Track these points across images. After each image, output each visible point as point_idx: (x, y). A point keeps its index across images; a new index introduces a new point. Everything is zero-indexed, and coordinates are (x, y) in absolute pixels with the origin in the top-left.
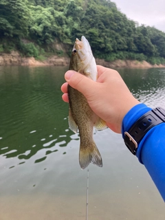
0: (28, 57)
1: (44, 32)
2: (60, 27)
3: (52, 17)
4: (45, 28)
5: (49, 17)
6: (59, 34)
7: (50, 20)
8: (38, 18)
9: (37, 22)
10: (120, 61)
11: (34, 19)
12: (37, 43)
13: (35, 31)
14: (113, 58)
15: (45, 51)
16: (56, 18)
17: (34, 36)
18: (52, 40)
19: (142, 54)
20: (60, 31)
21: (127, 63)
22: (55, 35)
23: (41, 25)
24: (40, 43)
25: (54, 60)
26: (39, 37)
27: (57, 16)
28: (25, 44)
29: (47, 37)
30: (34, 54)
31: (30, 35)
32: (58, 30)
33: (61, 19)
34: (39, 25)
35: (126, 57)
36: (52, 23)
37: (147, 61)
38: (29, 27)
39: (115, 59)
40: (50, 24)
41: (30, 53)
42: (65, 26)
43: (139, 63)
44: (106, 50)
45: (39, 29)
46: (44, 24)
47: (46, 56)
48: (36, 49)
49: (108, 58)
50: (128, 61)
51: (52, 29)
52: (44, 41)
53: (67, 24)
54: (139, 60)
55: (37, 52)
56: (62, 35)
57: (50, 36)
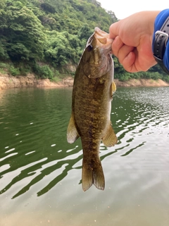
0: (43, 79)
1: (58, 55)
2: (74, 49)
3: (66, 40)
4: (60, 51)
5: (64, 41)
6: (73, 56)
7: (65, 43)
8: (53, 41)
9: (52, 46)
10: (135, 80)
11: (49, 43)
12: (52, 65)
13: (50, 54)
14: (127, 78)
15: (60, 73)
16: (70, 41)
17: (49, 59)
18: (66, 62)
19: (157, 73)
20: (74, 53)
21: (141, 82)
22: (69, 57)
23: (56, 48)
24: (55, 65)
25: (68, 81)
26: (54, 59)
27: (71, 39)
28: (41, 67)
29: (61, 59)
30: (49, 75)
31: (45, 57)
32: (72, 52)
33: (75, 41)
34: (54, 48)
35: (141, 76)
36: (66, 46)
37: (162, 79)
38: (45, 50)
39: (129, 78)
40: (64, 47)
41: (45, 75)
42: (79, 48)
43: (154, 82)
44: (120, 70)
45: (53, 51)
46: (58, 47)
47: (60, 78)
48: (51, 71)
49: (122, 78)
50: (143, 80)
51: (66, 51)
52: (59, 63)
53: (80, 46)
54: (154, 78)
55: (52, 74)
56: (76, 57)
57: (65, 58)
